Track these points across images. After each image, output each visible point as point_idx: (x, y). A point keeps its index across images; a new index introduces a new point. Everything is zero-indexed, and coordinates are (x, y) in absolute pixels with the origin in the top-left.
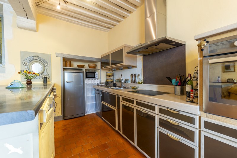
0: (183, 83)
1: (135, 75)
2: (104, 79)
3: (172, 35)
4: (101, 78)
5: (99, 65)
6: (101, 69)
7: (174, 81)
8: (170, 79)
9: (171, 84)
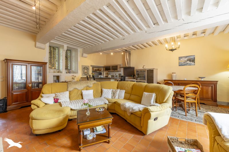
0: (134, 76)
1: (120, 74)
2: (105, 75)
3: (132, 66)
4: (103, 75)
5: (102, 69)
6: (103, 71)
7: (132, 76)
8: (131, 75)
9: (131, 76)
